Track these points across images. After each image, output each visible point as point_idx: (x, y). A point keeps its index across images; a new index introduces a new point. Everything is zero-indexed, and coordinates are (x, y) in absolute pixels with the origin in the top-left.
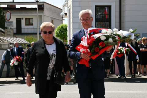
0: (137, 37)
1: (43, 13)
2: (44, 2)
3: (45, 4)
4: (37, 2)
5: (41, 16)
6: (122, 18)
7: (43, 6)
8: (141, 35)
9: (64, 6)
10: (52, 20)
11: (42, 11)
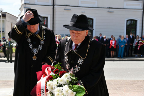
0: (62, 36)
1: (5, 19)
2: (6, 12)
3: (6, 14)
4: (1, 11)
5: (4, 21)
6: (54, 25)
7: (5, 15)
8: (65, 35)
9: (19, 15)
10: (11, 24)
11: (5, 18)
